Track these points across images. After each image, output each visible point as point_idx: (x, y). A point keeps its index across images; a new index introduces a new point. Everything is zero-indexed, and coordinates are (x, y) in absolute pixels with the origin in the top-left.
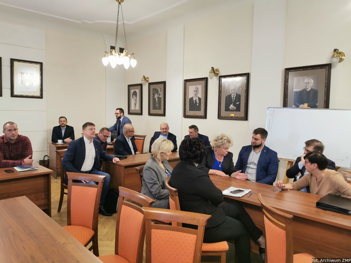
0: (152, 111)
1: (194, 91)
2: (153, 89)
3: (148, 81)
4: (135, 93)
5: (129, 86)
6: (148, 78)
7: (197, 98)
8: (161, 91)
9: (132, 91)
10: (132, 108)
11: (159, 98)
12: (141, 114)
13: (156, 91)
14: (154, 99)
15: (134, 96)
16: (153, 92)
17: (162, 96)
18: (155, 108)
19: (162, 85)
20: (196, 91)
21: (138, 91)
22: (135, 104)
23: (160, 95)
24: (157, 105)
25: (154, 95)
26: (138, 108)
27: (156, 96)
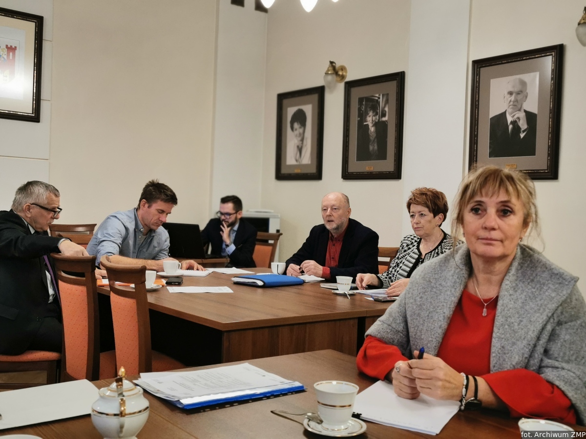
0: (355, 166)
1: (511, 93)
2: (361, 100)
3: (343, 77)
4: (300, 117)
5: (282, 97)
6: (343, 68)
7: (522, 115)
8: (387, 102)
9: (291, 111)
10: (290, 159)
11: (381, 127)
12: (317, 175)
13: (371, 104)
14: (363, 129)
15: (296, 125)
16: (359, 109)
17: (389, 118)
18: (364, 154)
19: (393, 85)
20: (520, 93)
21: (309, 110)
22: (300, 149)
23: (384, 115)
24: (373, 147)
25: (362, 116)
26: (307, 158)
27: (370, 120)
